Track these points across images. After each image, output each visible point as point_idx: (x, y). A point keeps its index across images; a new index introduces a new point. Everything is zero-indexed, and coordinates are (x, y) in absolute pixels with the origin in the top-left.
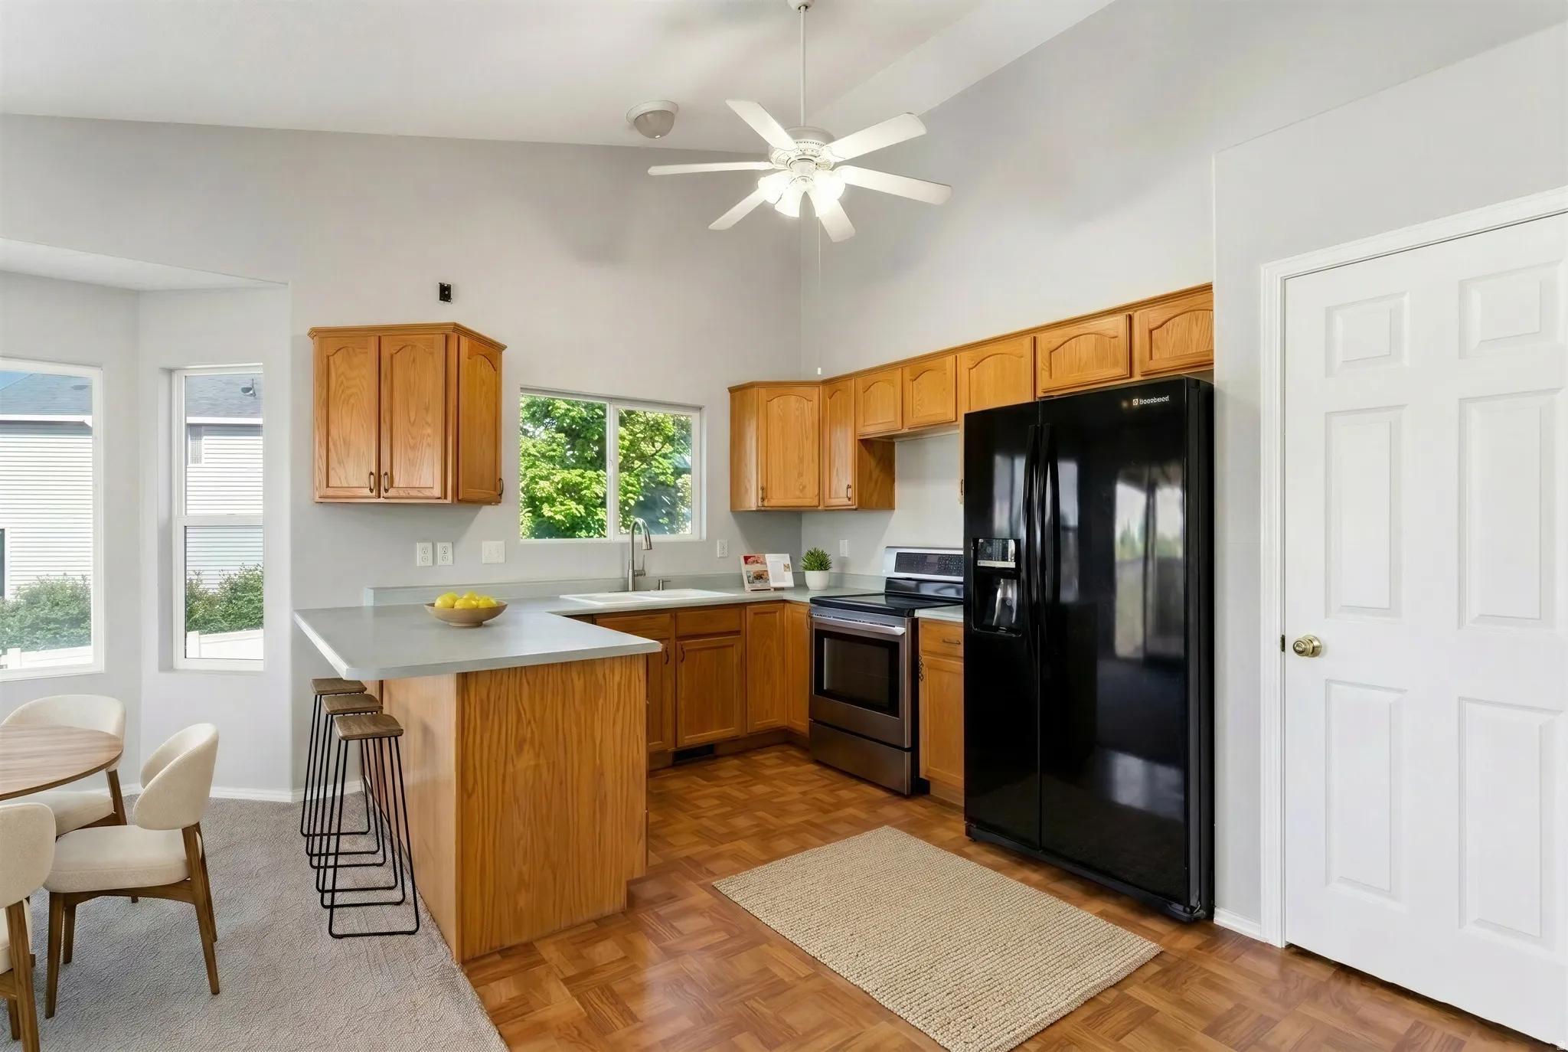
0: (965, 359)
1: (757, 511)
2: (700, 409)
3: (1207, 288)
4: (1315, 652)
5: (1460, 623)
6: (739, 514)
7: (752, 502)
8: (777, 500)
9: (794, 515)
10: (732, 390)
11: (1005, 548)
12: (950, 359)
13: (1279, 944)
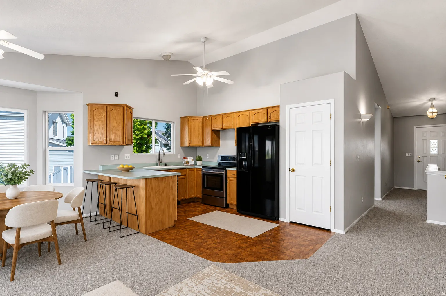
0: (236, 114)
1: (188, 147)
2: (173, 122)
3: (278, 106)
4: (294, 171)
5: (312, 165)
6: (183, 147)
7: (186, 144)
8: (193, 144)
9: (195, 148)
10: (181, 118)
11: (244, 154)
12: (233, 115)
13: (289, 222)
